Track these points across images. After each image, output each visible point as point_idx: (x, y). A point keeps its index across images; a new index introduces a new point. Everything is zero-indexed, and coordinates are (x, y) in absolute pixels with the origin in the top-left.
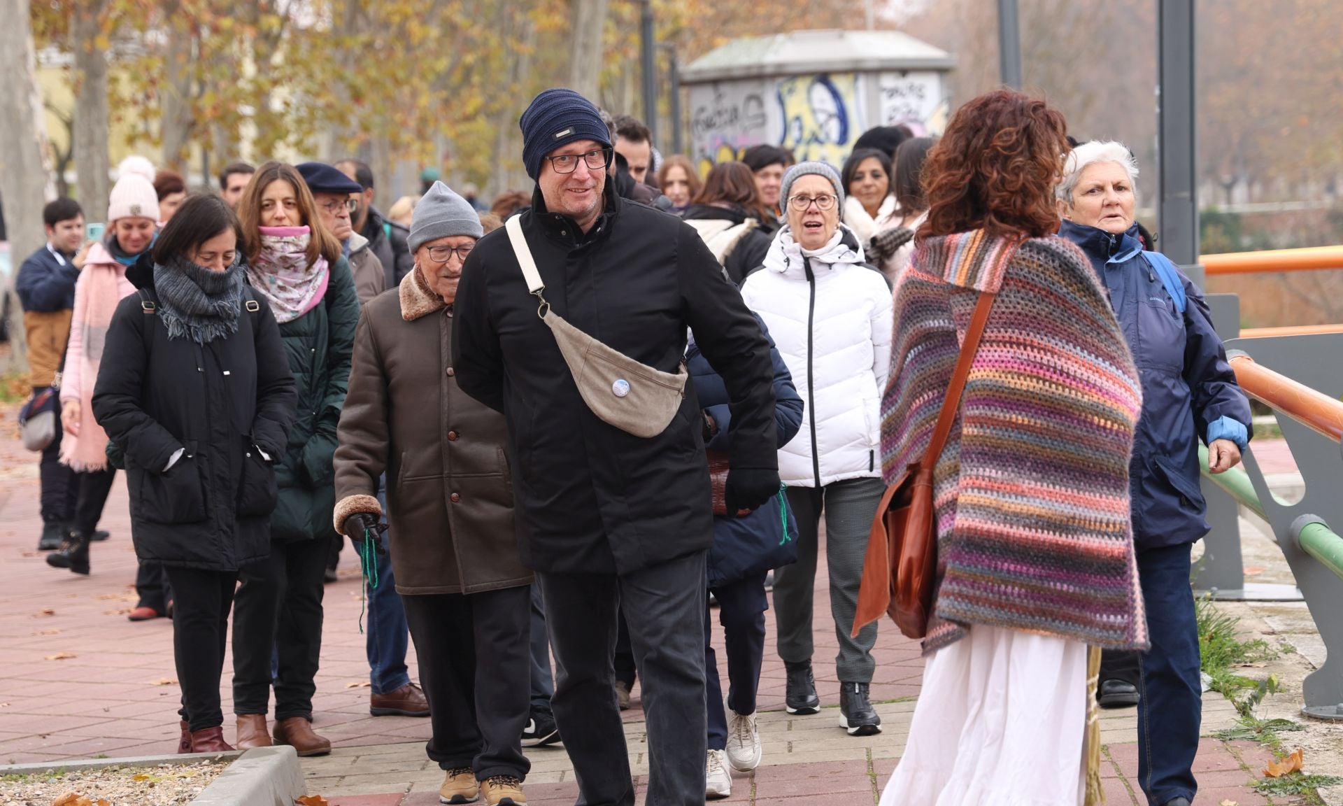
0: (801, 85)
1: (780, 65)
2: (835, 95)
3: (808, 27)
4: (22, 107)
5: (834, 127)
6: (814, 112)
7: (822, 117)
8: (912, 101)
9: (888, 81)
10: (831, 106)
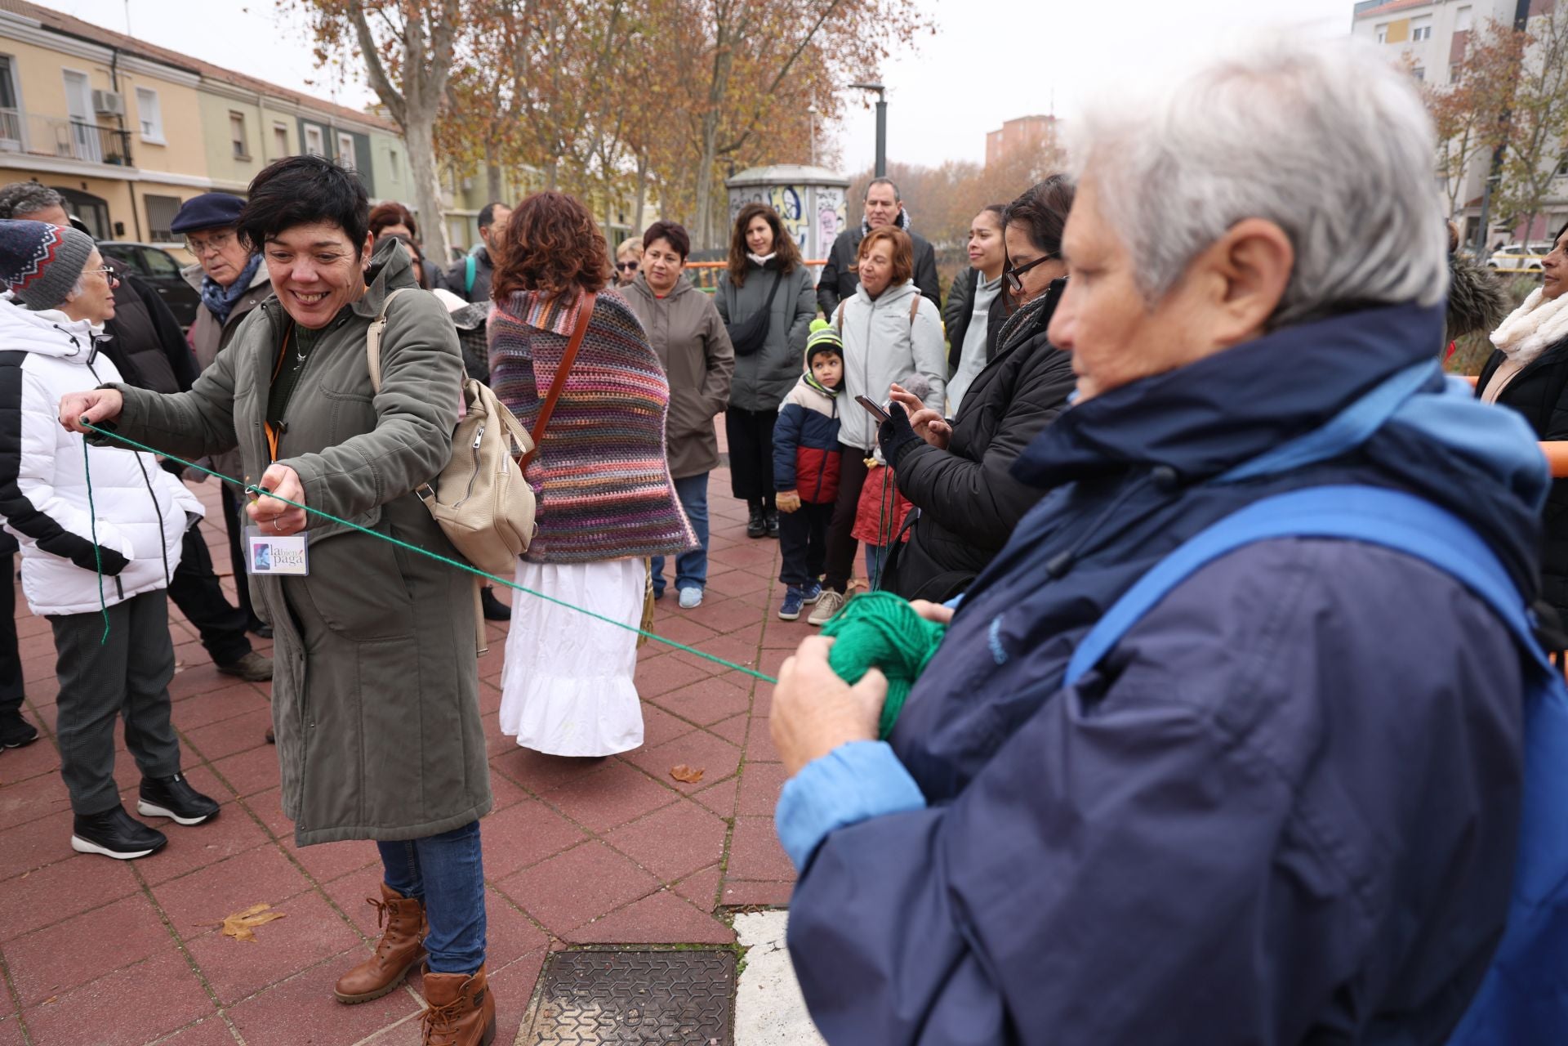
0: (780, 190)
1: (770, 180)
2: (795, 196)
3: (784, 163)
4: (428, 185)
5: (794, 211)
6: (785, 203)
7: (789, 206)
8: (831, 201)
9: (820, 191)
10: (793, 201)
